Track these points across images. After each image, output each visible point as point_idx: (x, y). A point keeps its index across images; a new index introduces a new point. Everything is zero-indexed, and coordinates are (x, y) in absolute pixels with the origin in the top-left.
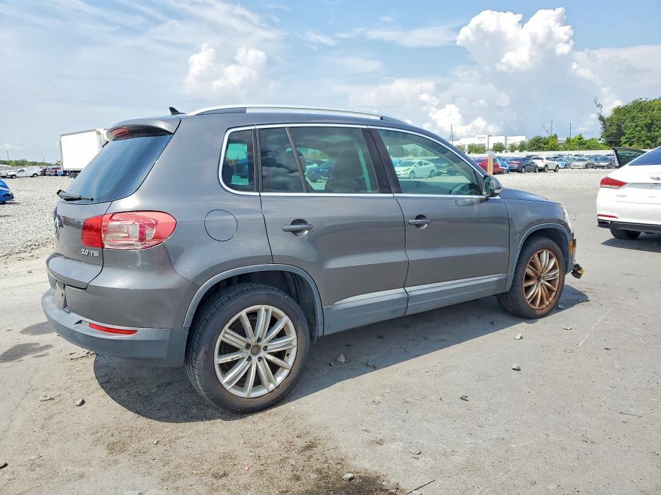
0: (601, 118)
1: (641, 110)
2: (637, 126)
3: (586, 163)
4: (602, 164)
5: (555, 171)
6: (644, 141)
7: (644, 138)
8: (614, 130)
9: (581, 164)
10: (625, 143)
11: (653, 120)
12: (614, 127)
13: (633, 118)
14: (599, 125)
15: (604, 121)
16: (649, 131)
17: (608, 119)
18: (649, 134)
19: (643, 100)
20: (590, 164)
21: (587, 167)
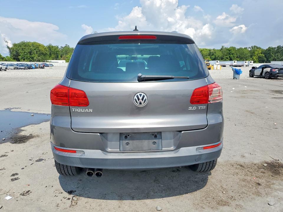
0: (8, 47)
1: (25, 46)
2: (25, 52)
3: (14, 67)
4: (21, 67)
5: (5, 70)
6: (29, 59)
7: (29, 57)
8: (15, 53)
9: (12, 67)
10: (21, 59)
11: (31, 51)
12: (15, 52)
13: (23, 49)
14: (8, 50)
15: (10, 49)
16: (31, 54)
17: (11, 48)
18: (30, 56)
19: (25, 42)
20: (16, 67)
21: (15, 69)
